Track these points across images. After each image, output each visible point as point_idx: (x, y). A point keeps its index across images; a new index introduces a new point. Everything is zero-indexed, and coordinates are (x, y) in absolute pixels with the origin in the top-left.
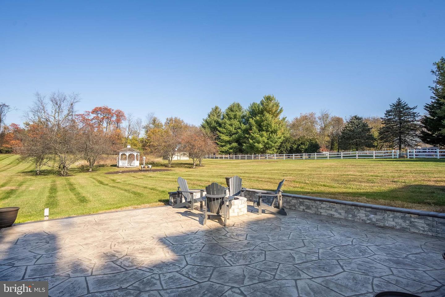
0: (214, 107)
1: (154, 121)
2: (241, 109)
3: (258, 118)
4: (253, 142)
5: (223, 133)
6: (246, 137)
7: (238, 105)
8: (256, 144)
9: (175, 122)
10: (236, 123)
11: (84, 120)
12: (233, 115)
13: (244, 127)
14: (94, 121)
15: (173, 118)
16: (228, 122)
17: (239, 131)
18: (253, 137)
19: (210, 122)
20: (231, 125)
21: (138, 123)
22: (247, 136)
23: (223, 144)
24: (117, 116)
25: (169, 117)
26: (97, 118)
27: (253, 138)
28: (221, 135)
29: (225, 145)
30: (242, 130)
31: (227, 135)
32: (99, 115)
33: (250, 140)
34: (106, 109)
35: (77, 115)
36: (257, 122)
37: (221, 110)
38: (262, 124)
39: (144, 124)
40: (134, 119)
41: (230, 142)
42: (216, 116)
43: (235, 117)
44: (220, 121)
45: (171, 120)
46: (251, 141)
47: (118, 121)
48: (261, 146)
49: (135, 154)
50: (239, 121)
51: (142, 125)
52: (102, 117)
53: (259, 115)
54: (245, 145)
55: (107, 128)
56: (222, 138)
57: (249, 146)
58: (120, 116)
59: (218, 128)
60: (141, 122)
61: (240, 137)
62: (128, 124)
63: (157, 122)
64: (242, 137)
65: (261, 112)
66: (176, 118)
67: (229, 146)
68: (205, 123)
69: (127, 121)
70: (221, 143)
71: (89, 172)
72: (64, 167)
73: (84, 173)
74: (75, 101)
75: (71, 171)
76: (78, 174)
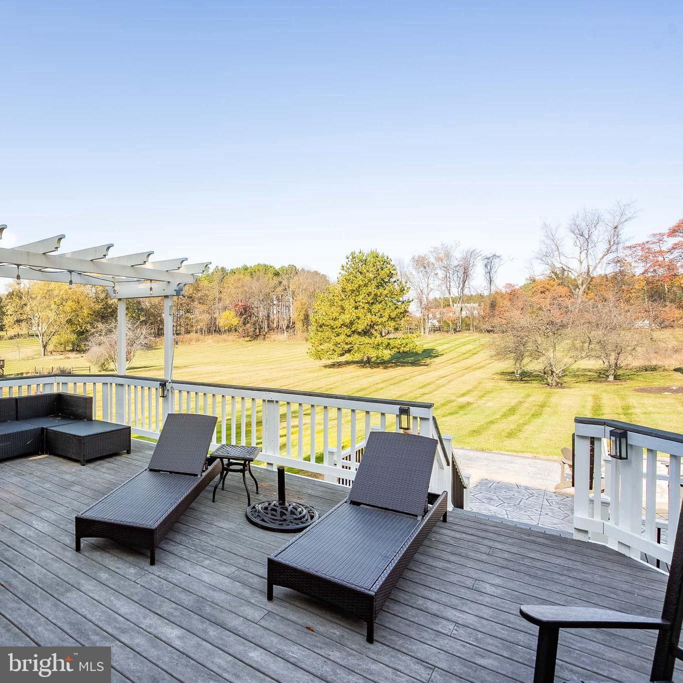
11: (649, 255)
71: (606, 381)
72: (552, 372)
73: (593, 385)
74: (623, 219)
75: (575, 376)
76: (582, 385)
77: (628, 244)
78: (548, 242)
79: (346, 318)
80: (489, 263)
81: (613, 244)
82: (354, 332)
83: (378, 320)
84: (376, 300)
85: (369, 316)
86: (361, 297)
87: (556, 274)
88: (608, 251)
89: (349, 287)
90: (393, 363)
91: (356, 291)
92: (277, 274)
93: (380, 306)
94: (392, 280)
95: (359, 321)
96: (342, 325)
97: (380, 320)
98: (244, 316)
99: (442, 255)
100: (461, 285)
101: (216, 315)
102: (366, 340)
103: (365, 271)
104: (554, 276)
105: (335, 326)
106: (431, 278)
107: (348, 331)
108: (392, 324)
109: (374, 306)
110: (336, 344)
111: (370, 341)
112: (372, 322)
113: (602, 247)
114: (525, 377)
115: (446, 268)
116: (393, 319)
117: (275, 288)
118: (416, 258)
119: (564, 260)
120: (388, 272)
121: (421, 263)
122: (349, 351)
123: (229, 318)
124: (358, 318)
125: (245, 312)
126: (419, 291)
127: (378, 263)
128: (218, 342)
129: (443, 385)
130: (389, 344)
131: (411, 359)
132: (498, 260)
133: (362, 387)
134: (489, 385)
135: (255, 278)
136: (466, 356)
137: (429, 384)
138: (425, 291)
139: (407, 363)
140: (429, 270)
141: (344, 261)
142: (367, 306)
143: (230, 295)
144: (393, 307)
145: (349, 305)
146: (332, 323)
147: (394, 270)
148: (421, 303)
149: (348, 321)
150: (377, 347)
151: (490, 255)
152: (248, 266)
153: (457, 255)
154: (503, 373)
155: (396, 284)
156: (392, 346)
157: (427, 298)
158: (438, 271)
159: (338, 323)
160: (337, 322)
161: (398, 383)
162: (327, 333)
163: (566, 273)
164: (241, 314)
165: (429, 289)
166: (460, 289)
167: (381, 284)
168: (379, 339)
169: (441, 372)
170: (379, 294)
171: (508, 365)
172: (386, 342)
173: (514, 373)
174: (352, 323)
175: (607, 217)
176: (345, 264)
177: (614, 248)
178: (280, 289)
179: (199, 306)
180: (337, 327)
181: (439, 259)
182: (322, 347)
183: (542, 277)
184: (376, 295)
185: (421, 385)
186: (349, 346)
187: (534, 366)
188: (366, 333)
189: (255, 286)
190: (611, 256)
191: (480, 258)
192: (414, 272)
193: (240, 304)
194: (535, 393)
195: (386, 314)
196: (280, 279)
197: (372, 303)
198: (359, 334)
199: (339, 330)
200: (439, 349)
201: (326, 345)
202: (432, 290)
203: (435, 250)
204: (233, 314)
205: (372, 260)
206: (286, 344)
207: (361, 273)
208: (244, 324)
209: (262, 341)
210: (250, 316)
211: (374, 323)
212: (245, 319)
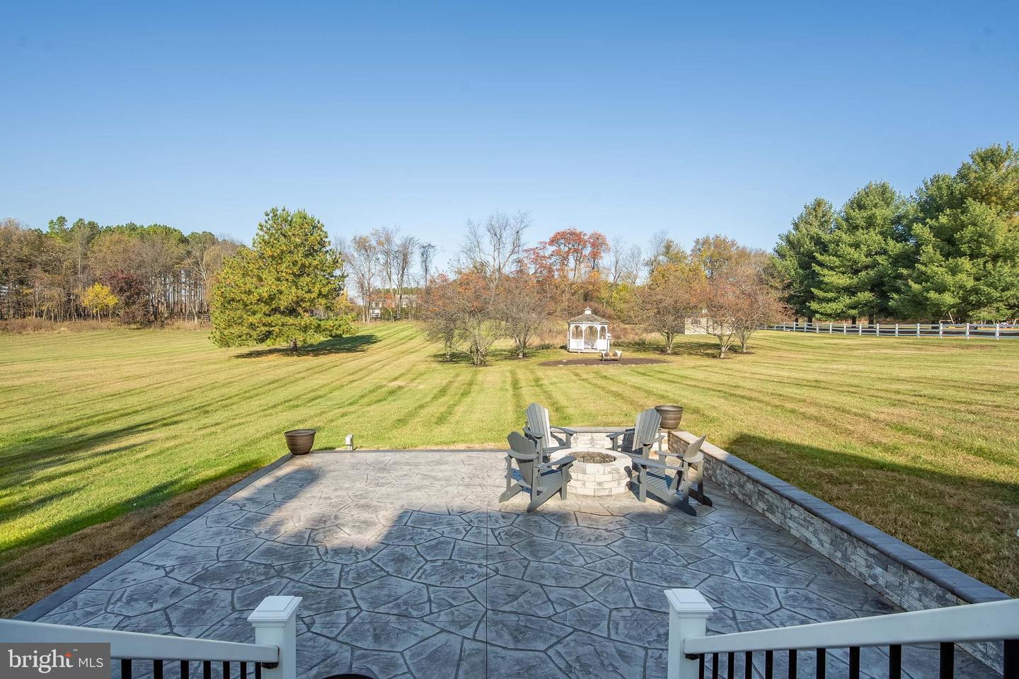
0: (810, 201)
1: (668, 247)
2: (892, 199)
3: (943, 220)
4: (924, 287)
5: (832, 269)
6: (900, 276)
7: (884, 191)
8: (932, 295)
9: (716, 246)
10: (873, 238)
11: (538, 259)
12: (863, 218)
13: (894, 247)
14: (553, 259)
15: (711, 237)
16: (845, 237)
17: (880, 259)
18: (924, 273)
19: (799, 241)
20: (856, 246)
21: (633, 256)
22: (905, 272)
23: (830, 295)
24: (593, 245)
25: (701, 237)
26: (558, 253)
27: (922, 278)
28: (826, 271)
29: (835, 298)
30: (890, 256)
31: (843, 273)
32: (562, 247)
33: (911, 283)
34: (572, 234)
35: (526, 250)
36: (938, 232)
37: (830, 208)
38: (957, 236)
39: (647, 255)
40: (626, 249)
41: (851, 291)
42: (816, 223)
43: (870, 223)
44: (826, 237)
45: (706, 242)
46: (916, 287)
47: (595, 255)
48: (948, 298)
49: (599, 327)
50: (881, 233)
51: (642, 258)
52: (567, 249)
53: (948, 211)
54: (895, 296)
55: (576, 272)
56: (826, 279)
57: (909, 301)
58: (598, 244)
59: (817, 255)
60: (639, 254)
61: (881, 276)
62: (613, 259)
63: (673, 250)
64: (889, 275)
65: (957, 202)
66: (717, 237)
67: (846, 300)
68: (784, 244)
69: (612, 254)
70: (825, 292)
71: (518, 358)
72: (478, 350)
73: (508, 362)
74: (522, 226)
75: (494, 355)
76: (500, 362)
77: (525, 248)
78: (472, 237)
79: (264, 292)
80: (426, 251)
81: (516, 245)
82: (274, 310)
83: (306, 295)
84: (303, 271)
85: (294, 290)
86: (284, 266)
87: (476, 268)
88: (513, 252)
90: (326, 350)
91: (278, 259)
92: (184, 240)
93: (308, 279)
94: (324, 250)
95: (281, 297)
96: (258, 300)
97: (307, 296)
98: (127, 294)
99: (382, 239)
100: (401, 272)
101: (77, 291)
102: (290, 320)
103: (290, 234)
105: (248, 302)
106: (373, 263)
107: (266, 309)
108: (323, 301)
109: (302, 279)
110: (252, 326)
111: (297, 321)
112: (298, 297)
113: (509, 247)
114: (455, 358)
115: (387, 253)
116: (326, 296)
117: (182, 259)
118: (358, 239)
119: (483, 256)
120: (319, 239)
121: (362, 245)
122: (268, 335)
123: (100, 295)
124: (281, 292)
125: (129, 288)
126: (361, 275)
127: (307, 226)
129: (377, 370)
130: (319, 325)
132: (432, 250)
133: (276, 378)
134: (422, 367)
135: (148, 243)
136: (403, 341)
137: (361, 370)
138: (367, 275)
139: (342, 349)
140: (371, 254)
142: (291, 278)
143: (103, 263)
144: (324, 282)
145: (269, 277)
146: (244, 297)
147: (326, 237)
148: (363, 288)
149: (266, 295)
150: (305, 329)
151: (425, 245)
152: (138, 226)
153: (397, 241)
154: (435, 356)
155: (328, 254)
156: (323, 328)
157: (369, 284)
158: (379, 256)
159: (254, 298)
160: (251, 297)
161: (326, 370)
162: (239, 312)
164: (122, 290)
165: (371, 274)
166: (399, 276)
167: (311, 253)
168: (307, 320)
169: (376, 358)
170: (307, 264)
171: (439, 347)
172: (315, 323)
173: (445, 354)
174: (271, 298)
175: (512, 221)
177: (516, 249)
178: (189, 261)
180: (251, 303)
181: (379, 243)
183: (466, 270)
184: (303, 266)
185: (351, 372)
186: (267, 329)
187: (464, 347)
188: (292, 312)
189: (147, 253)
190: (515, 257)
191: (417, 246)
192: (356, 254)
193: (120, 276)
194: (463, 372)
195: (316, 290)
196: (189, 248)
197: (299, 275)
198: (282, 313)
199: (255, 308)
200: (379, 335)
202: (373, 276)
203: (376, 234)
204: (107, 289)
205: (299, 221)
206: (196, 333)
207: (285, 236)
208: (127, 304)
209: (158, 330)
210: (138, 294)
211: (302, 300)
212: (129, 297)
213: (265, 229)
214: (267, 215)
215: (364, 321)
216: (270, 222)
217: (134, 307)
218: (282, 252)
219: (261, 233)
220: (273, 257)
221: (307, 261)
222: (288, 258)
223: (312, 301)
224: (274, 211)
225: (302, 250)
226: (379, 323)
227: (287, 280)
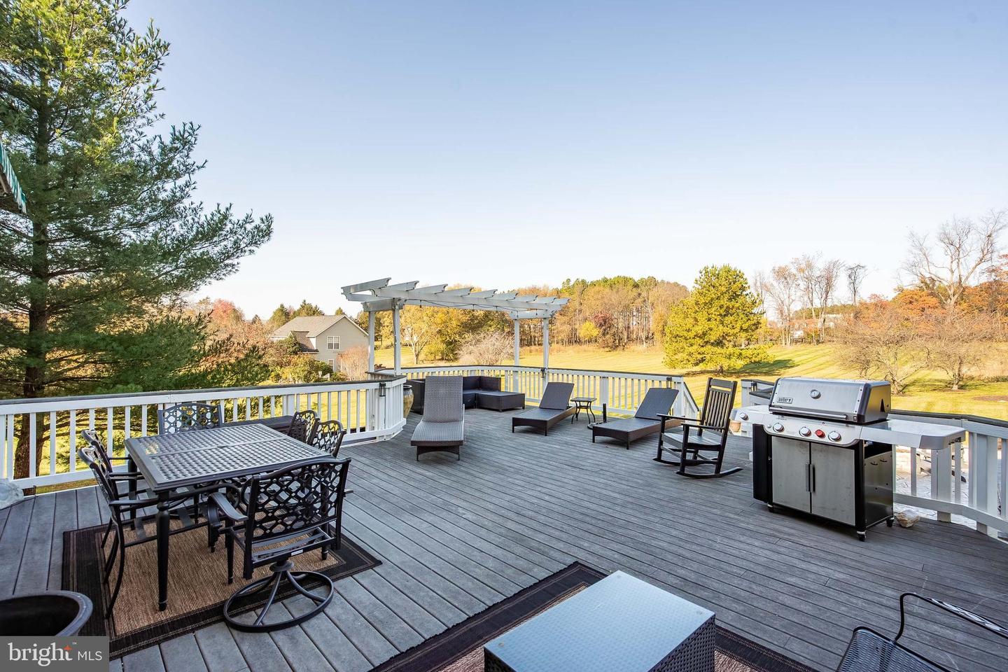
71: (950, 390)
72: (894, 381)
74: (996, 229)
79: (699, 329)
80: (853, 275)
81: (987, 252)
82: (707, 342)
83: (730, 331)
84: (728, 312)
85: (721, 327)
86: (713, 309)
87: (925, 284)
89: (702, 300)
90: (746, 373)
91: (709, 304)
92: (636, 286)
93: (732, 318)
94: (744, 293)
95: (711, 332)
96: (695, 336)
97: (731, 332)
98: (604, 327)
99: (803, 266)
100: (824, 296)
101: (577, 327)
102: (718, 350)
103: (718, 285)
104: (924, 287)
106: (793, 289)
107: (700, 341)
108: (744, 335)
109: (727, 318)
110: (690, 354)
111: (723, 351)
112: (724, 333)
115: (808, 279)
116: (746, 330)
117: (634, 299)
118: (777, 269)
119: (933, 270)
120: (740, 285)
121: (782, 274)
122: (701, 360)
123: (588, 329)
124: (711, 330)
125: (605, 323)
126: (780, 302)
127: (730, 277)
128: (579, 352)
130: (741, 354)
131: (765, 370)
132: (862, 270)
135: (615, 290)
138: (786, 302)
139: (761, 373)
140: (790, 282)
141: (698, 276)
142: (719, 318)
143: (590, 307)
144: (745, 319)
145: (702, 317)
147: (746, 283)
148: (782, 314)
149: (700, 332)
150: (729, 357)
151: (854, 266)
153: (820, 267)
155: (747, 297)
156: (743, 356)
157: (788, 310)
158: (799, 282)
159: (692, 334)
163: (937, 283)
164: (601, 325)
165: (791, 300)
166: (823, 299)
167: (735, 297)
168: (731, 350)
170: (731, 306)
172: (738, 352)
174: (704, 334)
176: (698, 278)
177: (987, 257)
178: (640, 300)
179: (560, 317)
181: (801, 270)
182: (676, 357)
183: (909, 288)
184: (728, 307)
186: (701, 356)
188: (719, 343)
189: (615, 298)
191: (843, 269)
192: (775, 284)
193: (600, 315)
195: (738, 326)
196: (639, 290)
197: (725, 316)
198: (712, 344)
201: (680, 355)
202: (793, 301)
203: (796, 261)
204: (593, 325)
205: (725, 274)
206: (646, 355)
207: (714, 287)
208: (604, 334)
209: (621, 352)
210: (610, 327)
211: (726, 335)
212: (605, 330)
213: (699, 282)
214: (701, 273)
215: (784, 345)
216: (702, 277)
217: (608, 336)
218: (712, 299)
219: (697, 286)
220: (705, 304)
221: (731, 304)
222: (716, 303)
223: (735, 335)
224: (706, 268)
225: (727, 296)
226: (799, 346)
227: (716, 320)
